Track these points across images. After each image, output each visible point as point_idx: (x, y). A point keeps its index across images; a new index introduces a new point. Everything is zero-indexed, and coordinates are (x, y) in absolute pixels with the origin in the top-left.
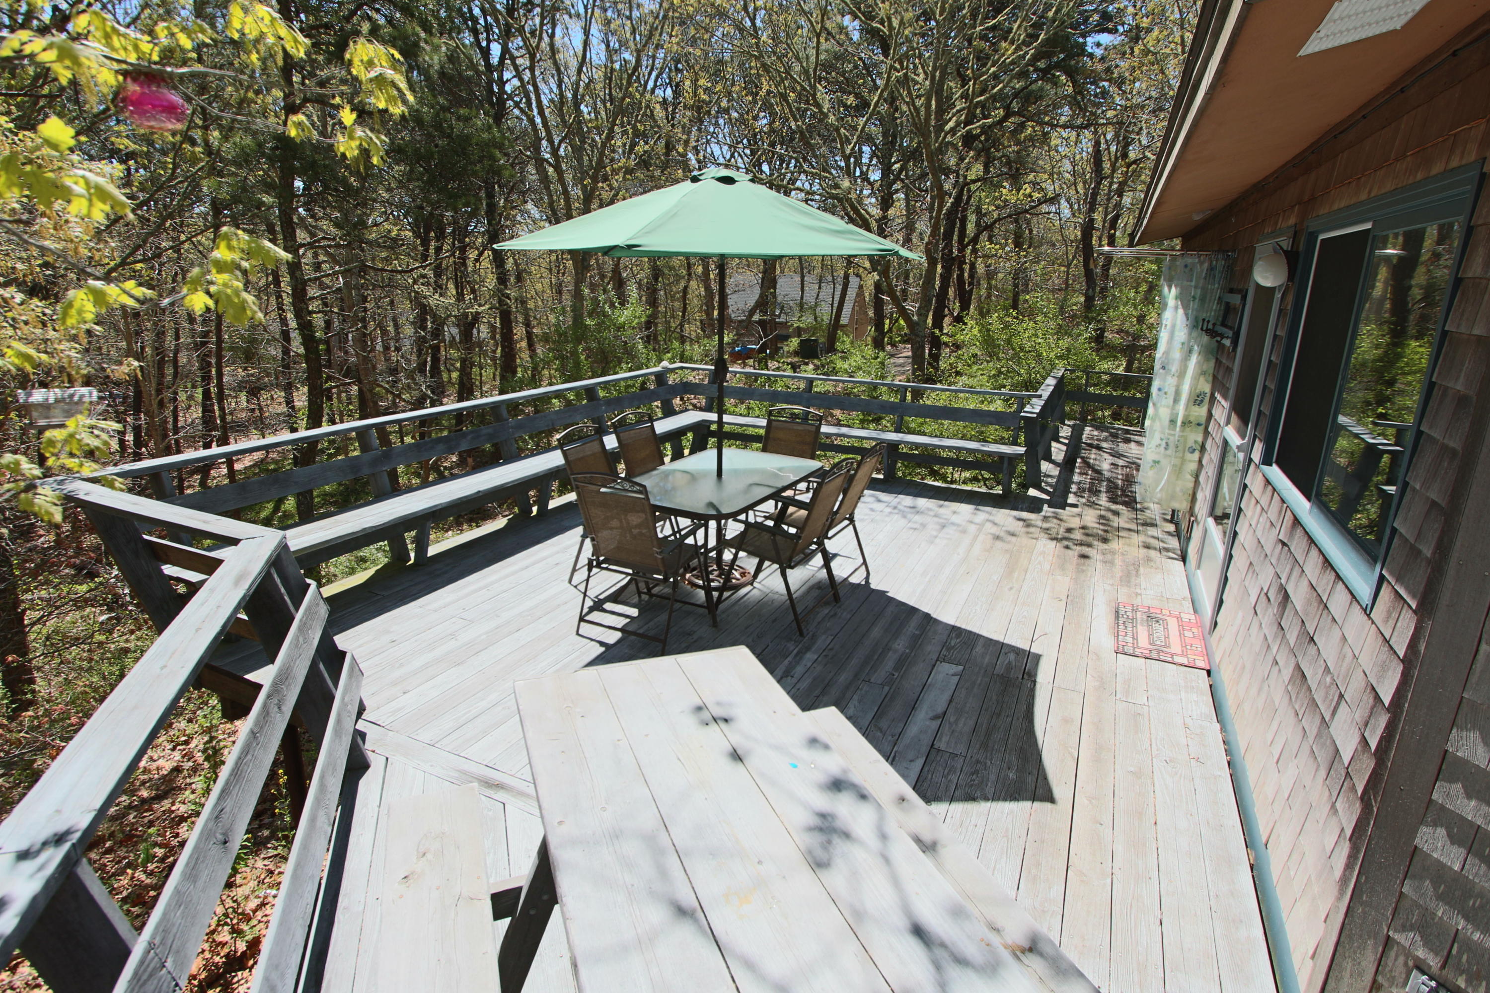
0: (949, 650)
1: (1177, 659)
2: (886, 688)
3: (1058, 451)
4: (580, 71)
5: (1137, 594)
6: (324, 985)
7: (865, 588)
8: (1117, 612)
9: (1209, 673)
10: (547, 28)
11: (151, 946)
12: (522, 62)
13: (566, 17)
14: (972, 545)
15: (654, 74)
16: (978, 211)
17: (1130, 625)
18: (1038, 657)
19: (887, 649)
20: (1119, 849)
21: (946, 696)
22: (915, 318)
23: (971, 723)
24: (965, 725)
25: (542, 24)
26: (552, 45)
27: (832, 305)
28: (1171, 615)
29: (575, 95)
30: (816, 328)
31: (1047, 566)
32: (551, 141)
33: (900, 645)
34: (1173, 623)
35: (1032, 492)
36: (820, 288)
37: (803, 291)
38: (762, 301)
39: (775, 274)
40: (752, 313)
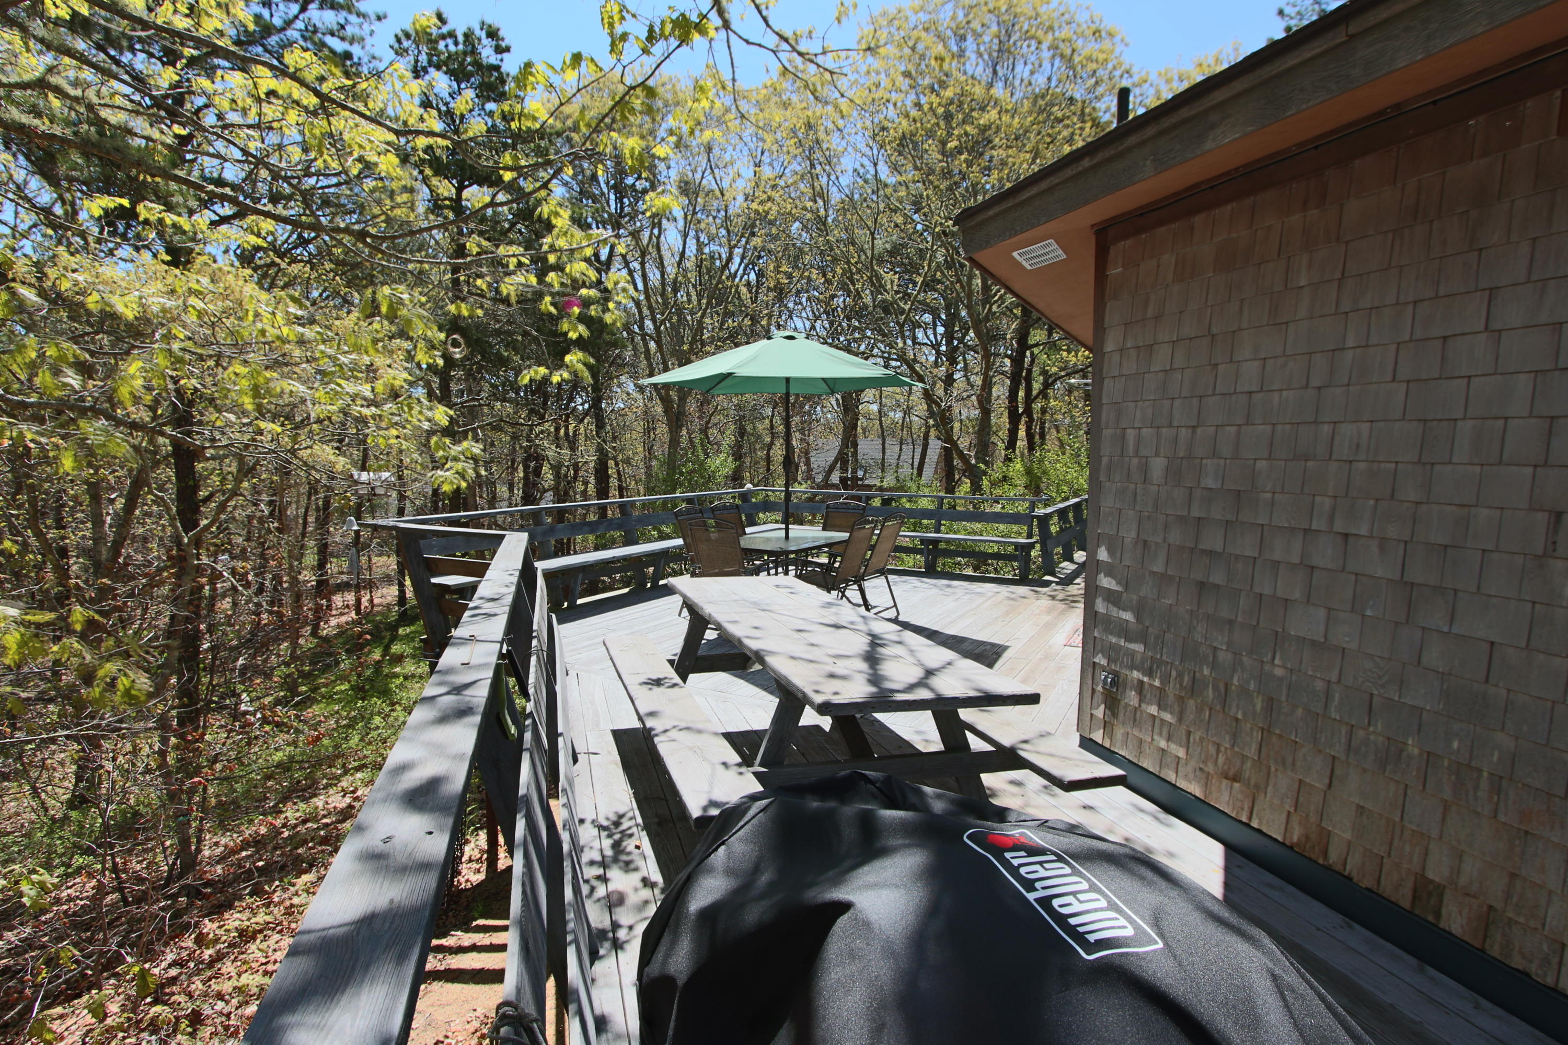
18: (1005, 648)
22: (973, 462)
27: (912, 465)
35: (1046, 578)
36: (901, 450)
37: (884, 452)
38: (842, 458)
39: (855, 436)
40: (831, 469)
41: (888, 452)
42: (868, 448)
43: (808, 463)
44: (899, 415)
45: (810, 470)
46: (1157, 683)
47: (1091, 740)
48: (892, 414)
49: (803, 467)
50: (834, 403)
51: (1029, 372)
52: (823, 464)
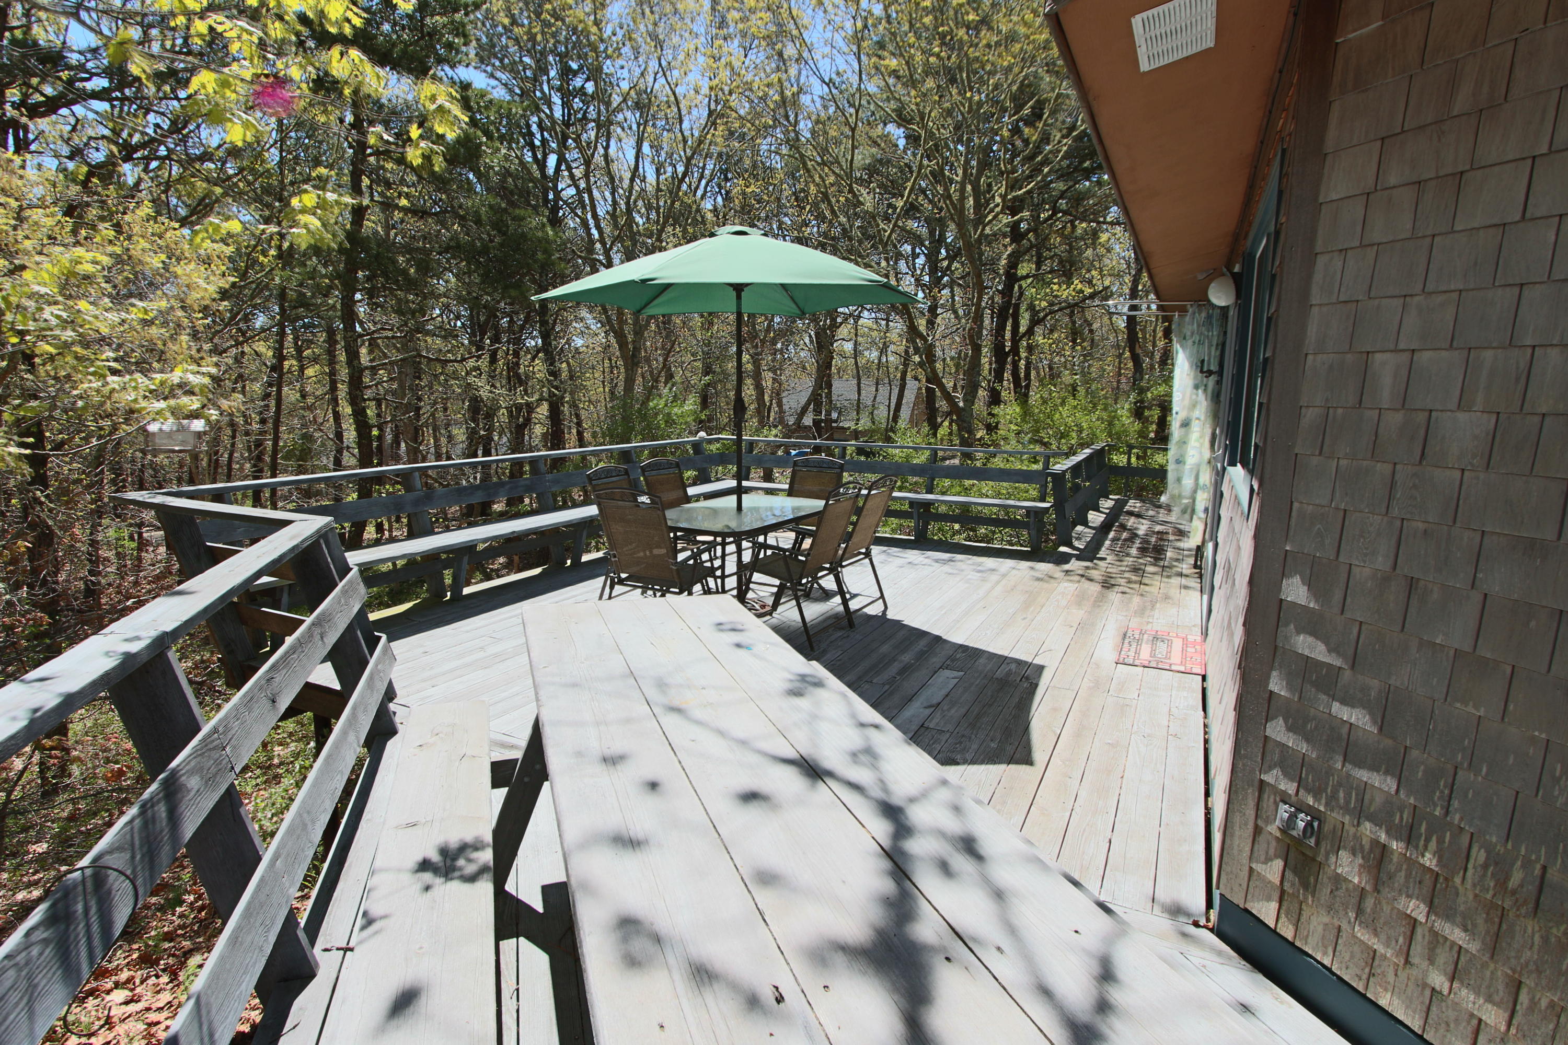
0: (953, 661)
1: (1173, 668)
2: (887, 687)
3: (1095, 518)
4: (632, 180)
5: (1148, 623)
6: (346, 865)
7: (882, 619)
8: (1125, 635)
9: (1204, 678)
10: (603, 141)
11: (215, 730)
12: (578, 173)
13: (619, 130)
14: (993, 588)
15: (703, 182)
16: (1031, 307)
17: (1134, 646)
18: (1041, 668)
19: (893, 660)
20: (1083, 794)
21: (944, 692)
22: (961, 404)
23: (963, 710)
24: (956, 712)
25: (597, 137)
26: (606, 156)
27: (889, 406)
28: (1177, 636)
29: (628, 204)
30: (874, 431)
31: (1064, 603)
32: (603, 243)
33: (907, 658)
34: (1177, 644)
35: (1063, 549)
36: (877, 390)
37: (859, 394)
38: (815, 399)
39: (829, 376)
40: (804, 410)
41: (863, 392)
42: (843, 389)
43: (780, 404)
44: (875, 354)
45: (781, 411)
46: (1429, 860)
47: (1246, 911)
48: (866, 353)
49: (775, 408)
50: (807, 340)
51: (1017, 307)
52: (794, 404)
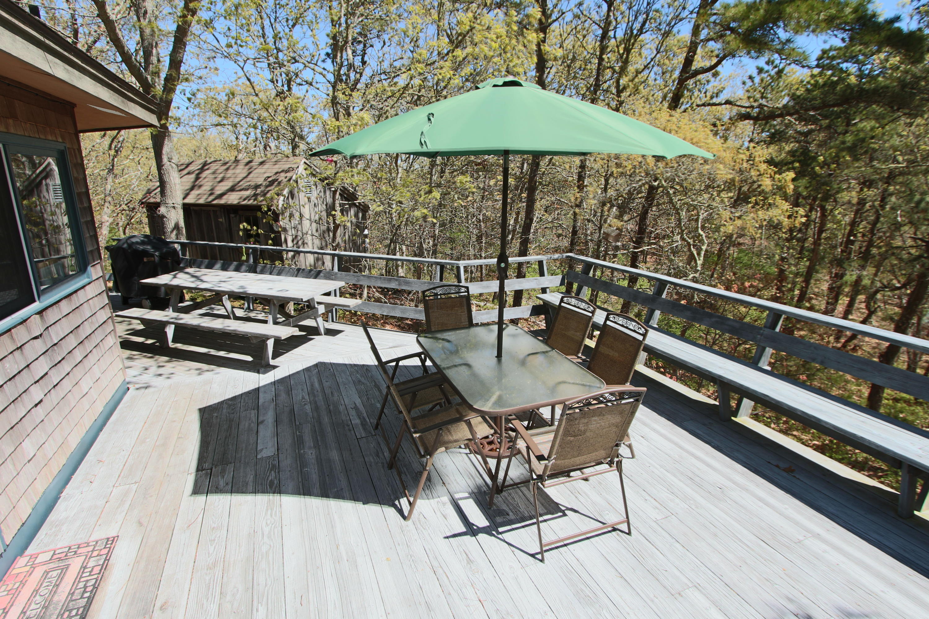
0: (274, 466)
19: (316, 446)
21: (261, 434)
23: (241, 427)
24: (244, 425)
